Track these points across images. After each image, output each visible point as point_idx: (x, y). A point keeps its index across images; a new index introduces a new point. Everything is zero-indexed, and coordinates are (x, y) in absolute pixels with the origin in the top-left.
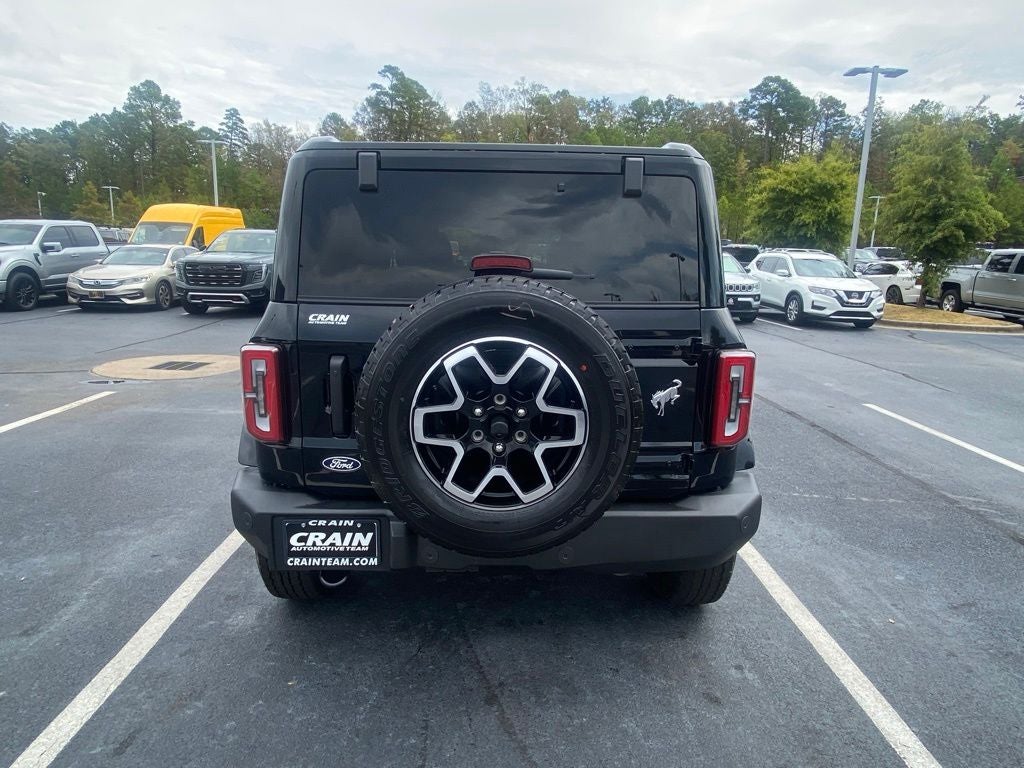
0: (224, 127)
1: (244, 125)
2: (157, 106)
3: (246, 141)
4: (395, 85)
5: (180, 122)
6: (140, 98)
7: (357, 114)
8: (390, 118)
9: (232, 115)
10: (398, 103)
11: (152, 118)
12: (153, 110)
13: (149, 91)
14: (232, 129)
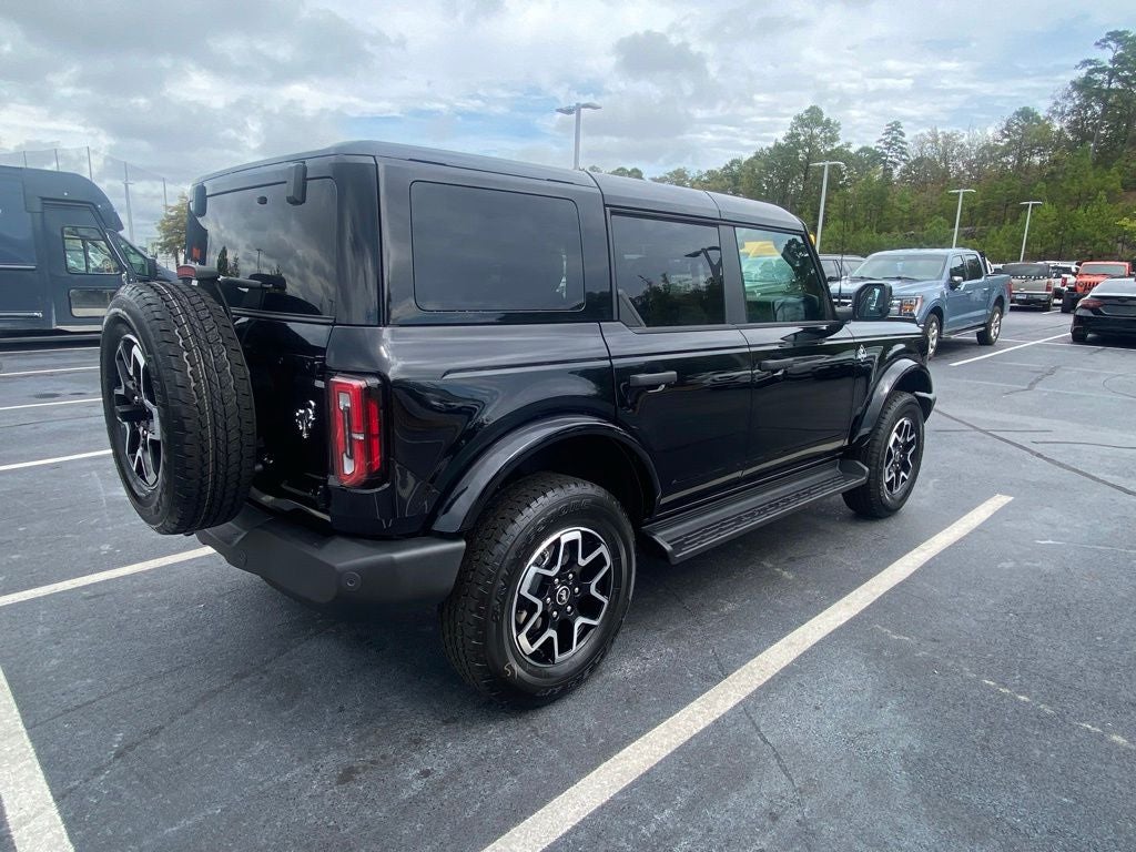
0: (881, 144)
1: (904, 139)
2: (816, 131)
3: (904, 157)
4: (1120, 56)
5: (837, 145)
6: (801, 126)
7: (1056, 103)
8: (1104, 101)
9: (893, 129)
10: (1122, 80)
11: (809, 145)
12: (812, 137)
13: (813, 117)
14: (889, 145)
